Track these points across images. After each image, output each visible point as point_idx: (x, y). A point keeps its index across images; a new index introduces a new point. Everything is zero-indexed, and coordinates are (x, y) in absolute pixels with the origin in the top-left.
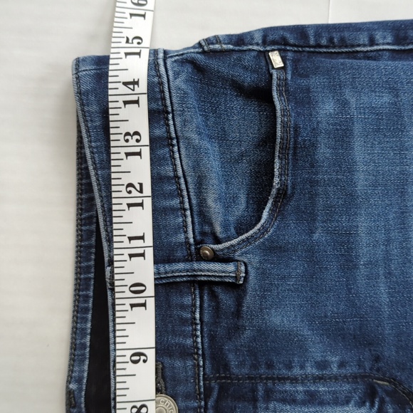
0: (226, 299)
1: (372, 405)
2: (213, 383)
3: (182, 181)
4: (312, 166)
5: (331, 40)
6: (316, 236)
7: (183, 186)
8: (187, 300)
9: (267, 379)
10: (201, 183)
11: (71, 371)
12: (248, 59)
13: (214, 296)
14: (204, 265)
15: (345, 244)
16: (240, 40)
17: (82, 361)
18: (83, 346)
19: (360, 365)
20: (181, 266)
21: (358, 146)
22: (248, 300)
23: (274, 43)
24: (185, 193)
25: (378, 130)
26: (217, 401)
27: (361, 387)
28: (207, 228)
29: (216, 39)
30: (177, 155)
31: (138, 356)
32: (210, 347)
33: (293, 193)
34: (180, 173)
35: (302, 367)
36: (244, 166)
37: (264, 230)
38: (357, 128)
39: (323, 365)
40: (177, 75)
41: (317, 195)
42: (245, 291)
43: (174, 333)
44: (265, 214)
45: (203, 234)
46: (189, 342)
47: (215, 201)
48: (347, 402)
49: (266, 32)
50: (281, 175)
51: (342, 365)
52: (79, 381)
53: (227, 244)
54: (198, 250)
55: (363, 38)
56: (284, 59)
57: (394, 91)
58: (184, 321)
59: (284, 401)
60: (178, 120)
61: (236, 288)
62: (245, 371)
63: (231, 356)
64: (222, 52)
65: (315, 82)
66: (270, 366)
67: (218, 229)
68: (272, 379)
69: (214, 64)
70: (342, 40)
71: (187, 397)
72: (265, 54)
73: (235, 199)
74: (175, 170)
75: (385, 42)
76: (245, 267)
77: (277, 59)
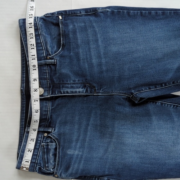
0: (53, 67)
1: (85, 88)
2: (51, 85)
3: (42, 43)
4: (69, 39)
5: (72, 13)
6: (71, 54)
7: (43, 44)
8: (45, 68)
9: (63, 84)
10: (46, 43)
11: (21, 85)
12: (54, 18)
13: (50, 67)
14: (48, 60)
15: (77, 54)
16: (53, 14)
17: (24, 83)
18: (24, 80)
19: (82, 81)
20: (43, 61)
22: (57, 67)
23: (60, 14)
24: (43, 46)
25: (82, 31)
26: (52, 89)
27: (83, 85)
28: (48, 53)
29: (48, 14)
30: (41, 38)
31: (35, 80)
32: (50, 78)
33: (66, 45)
34: (42, 42)
35: (70, 81)
36: (55, 40)
37: (60, 52)
38: (77, 30)
39: (74, 81)
40: (40, 21)
41: (71, 45)
42: (57, 66)
43: (42, 75)
44: (60, 49)
45: (47, 54)
46: (46, 77)
47: (49, 47)
48: (80, 88)
49: (58, 12)
50: (62, 41)
51: (78, 81)
52: (23, 87)
53: (52, 56)
54: (46, 58)
55: (79, 12)
56: (62, 17)
57: (85, 23)
58: (44, 73)
59: (66, 88)
60: (41, 30)
61: (55, 65)
62: (58, 82)
63: (55, 79)
64: (49, 16)
65: (68, 21)
66: (63, 81)
67: (50, 53)
68: (64, 84)
69: (47, 19)
70: (74, 13)
71: (46, 88)
72: (58, 16)
73: (54, 47)
74: (41, 41)
75: (83, 13)
76: (56, 60)
77: (60, 17)
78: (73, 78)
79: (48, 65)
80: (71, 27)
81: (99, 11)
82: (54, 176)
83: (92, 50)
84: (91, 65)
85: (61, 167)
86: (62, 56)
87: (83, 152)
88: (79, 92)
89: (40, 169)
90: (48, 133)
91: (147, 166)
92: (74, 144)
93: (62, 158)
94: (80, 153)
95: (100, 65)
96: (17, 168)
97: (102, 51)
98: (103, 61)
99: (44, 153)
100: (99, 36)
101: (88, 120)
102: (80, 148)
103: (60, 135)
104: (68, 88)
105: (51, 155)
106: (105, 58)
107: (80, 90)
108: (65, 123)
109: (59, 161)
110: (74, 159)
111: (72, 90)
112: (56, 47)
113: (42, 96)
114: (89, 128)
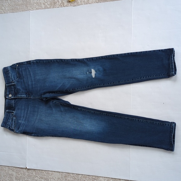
1: (26, 95)
2: (14, 93)
6: (22, 80)
8: (12, 87)
10: (12, 76)
12: (15, 66)
16: (15, 64)
21: (23, 72)
26: (14, 95)
27: (25, 93)
28: (12, 80)
35: (21, 92)
41: (21, 77)
43: (11, 89)
49: (17, 63)
53: (14, 81)
54: (12, 82)
55: (24, 63)
57: (25, 67)
61: (15, 85)
62: (16, 92)
65: (20, 67)
68: (18, 93)
70: (22, 63)
71: (12, 94)
73: (15, 77)
75: (26, 63)
76: (15, 83)
77: (17, 65)
78: (22, 90)
79: (13, 85)
80: (21, 69)
81: (31, 62)
82: (14, 132)
83: (29, 78)
84: (28, 85)
85: (16, 127)
86: (18, 81)
89: (9, 127)
90: (13, 113)
91: (51, 131)
92: (22, 118)
94: (24, 123)
95: (32, 85)
96: (1, 126)
97: (33, 79)
98: (33, 83)
99: (12, 121)
100: (31, 72)
101: (28, 109)
102: (24, 120)
103: (16, 114)
106: (34, 82)
107: (24, 96)
108: (19, 109)
110: (22, 125)
111: (21, 95)
113: (10, 97)
114: (28, 112)
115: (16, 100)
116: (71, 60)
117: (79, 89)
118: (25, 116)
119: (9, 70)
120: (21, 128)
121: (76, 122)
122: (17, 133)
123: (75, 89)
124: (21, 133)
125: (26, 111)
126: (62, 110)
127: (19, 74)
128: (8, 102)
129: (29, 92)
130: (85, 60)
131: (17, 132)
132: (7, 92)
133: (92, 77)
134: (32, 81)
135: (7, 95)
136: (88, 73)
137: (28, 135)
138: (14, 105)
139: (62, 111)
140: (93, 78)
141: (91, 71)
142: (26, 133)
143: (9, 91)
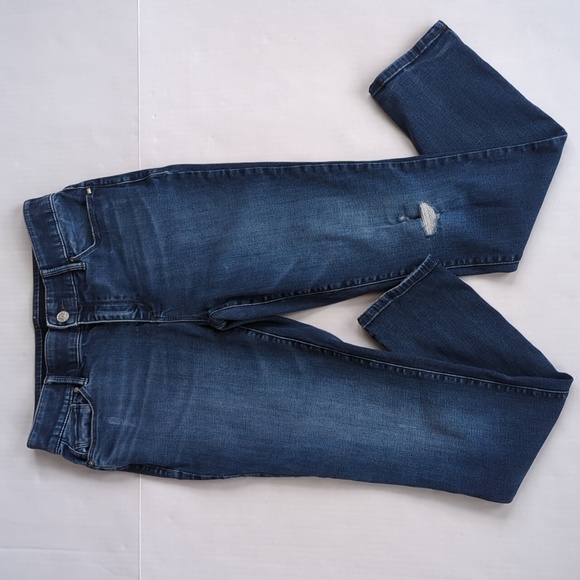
0: (81, 276)
1: (135, 311)
2: (80, 306)
3: (60, 235)
4: (105, 228)
5: (108, 182)
6: (111, 252)
7: (61, 237)
8: (69, 278)
9: (98, 303)
10: (67, 236)
12: (79, 192)
13: (77, 276)
14: (71, 265)
15: (120, 253)
16: (77, 186)
19: (131, 297)
20: (64, 266)
21: (118, 217)
22: (88, 275)
23: (89, 185)
24: (62, 240)
25: (124, 212)
26: (82, 312)
27: (131, 305)
28: (71, 252)
30: (58, 227)
32: (79, 293)
35: (110, 298)
37: (91, 250)
38: (116, 212)
39: (118, 297)
41: (109, 237)
42: (86, 272)
43: (66, 290)
44: (93, 245)
45: (70, 254)
46: (71, 292)
47: (72, 241)
48: (125, 310)
49: (85, 182)
50: (94, 232)
51: (124, 297)
53: (78, 256)
54: (68, 260)
55: (119, 180)
56: (92, 190)
57: (127, 198)
58: (69, 286)
59: (103, 310)
60: (57, 214)
61: (83, 271)
62: (90, 301)
63: (86, 296)
65: (101, 197)
66: (99, 298)
67: (75, 251)
68: (100, 303)
69: (68, 195)
70: (112, 181)
71: (72, 310)
72: (85, 190)
73: (81, 241)
75: (127, 181)
76: (85, 263)
77: (89, 191)
79: (74, 272)
80: (106, 206)
82: (88, 465)
83: (143, 243)
84: (144, 270)
85: (99, 447)
86: (94, 256)
87: (137, 423)
88: (124, 318)
89: (66, 448)
90: (80, 386)
91: (250, 452)
92: (121, 407)
93: (100, 433)
94: (133, 425)
95: (159, 268)
97: (162, 245)
98: (165, 261)
99: (73, 420)
100: (153, 219)
101: (146, 367)
102: (133, 415)
104: (106, 310)
105: (83, 424)
106: (168, 256)
107: (127, 315)
108: (104, 370)
109: (95, 438)
110: (121, 434)
111: (111, 314)
112: (84, 241)
113: (65, 323)
114: (149, 381)
115: (90, 335)
116: (330, 165)
117: (371, 280)
118: (134, 397)
119: (54, 208)
120: (119, 450)
121: (361, 417)
122: (101, 469)
123: (353, 283)
124: (118, 469)
125: (137, 379)
126: (301, 368)
127: (99, 225)
128: (56, 345)
129: (145, 300)
130: (391, 167)
131: (103, 463)
132: (49, 301)
133: (425, 232)
134: (158, 255)
135: (50, 314)
136: (402, 218)
137: (152, 474)
138: (79, 356)
139: (297, 372)
140: (428, 237)
141: (419, 210)
142: (141, 466)
143: (55, 296)
